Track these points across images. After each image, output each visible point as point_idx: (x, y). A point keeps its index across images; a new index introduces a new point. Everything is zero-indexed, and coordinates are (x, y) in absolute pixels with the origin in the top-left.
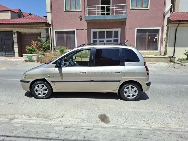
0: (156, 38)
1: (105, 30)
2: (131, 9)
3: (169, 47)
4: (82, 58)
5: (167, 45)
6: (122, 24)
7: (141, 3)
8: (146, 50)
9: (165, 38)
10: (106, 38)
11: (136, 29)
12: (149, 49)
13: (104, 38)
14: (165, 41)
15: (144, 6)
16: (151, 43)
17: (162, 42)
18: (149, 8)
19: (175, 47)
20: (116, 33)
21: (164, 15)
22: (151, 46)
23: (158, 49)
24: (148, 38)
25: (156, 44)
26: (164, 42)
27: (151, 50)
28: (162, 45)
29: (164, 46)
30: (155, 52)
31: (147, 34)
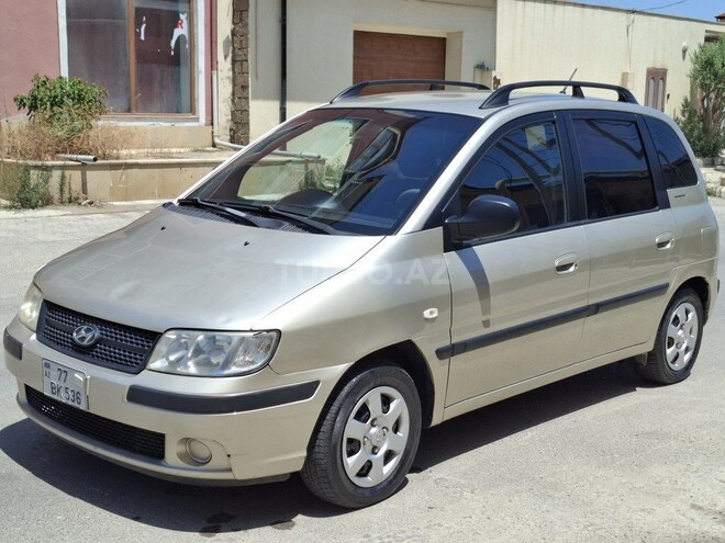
0: (177, 32)
5: (245, 87)
8: (129, 111)
9: (226, 42)
12: (145, 110)
14: (229, 59)
16: (155, 67)
17: (213, 62)
19: (283, 99)
22: (156, 87)
23: (192, 110)
24: (139, 34)
25: (177, 81)
26: (224, 66)
28: (213, 82)
29: (224, 89)
30: (184, 125)
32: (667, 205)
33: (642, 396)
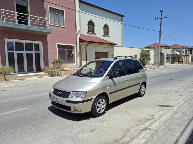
0: (72, 53)
1: (24, 42)
2: (50, 24)
3: (83, 61)
4: (6, 76)
5: (81, 59)
6: (43, 37)
7: (58, 20)
9: (79, 54)
10: (26, 51)
11: (57, 44)
12: (68, 63)
13: (23, 50)
15: (60, 24)
16: (69, 57)
17: (77, 57)
18: (65, 27)
19: (86, 61)
20: (37, 46)
21: (76, 35)
22: (70, 60)
23: (75, 63)
24: (67, 53)
25: (72, 59)
26: (79, 57)
27: (70, 63)
28: (77, 59)
29: (79, 60)
30: (73, 65)
31: (66, 49)
32: (139, 72)
33: (138, 99)
